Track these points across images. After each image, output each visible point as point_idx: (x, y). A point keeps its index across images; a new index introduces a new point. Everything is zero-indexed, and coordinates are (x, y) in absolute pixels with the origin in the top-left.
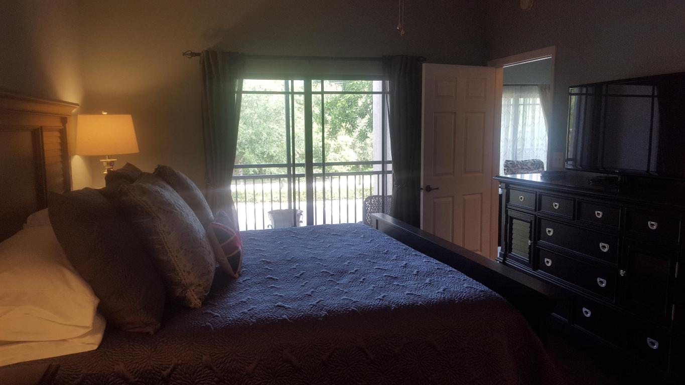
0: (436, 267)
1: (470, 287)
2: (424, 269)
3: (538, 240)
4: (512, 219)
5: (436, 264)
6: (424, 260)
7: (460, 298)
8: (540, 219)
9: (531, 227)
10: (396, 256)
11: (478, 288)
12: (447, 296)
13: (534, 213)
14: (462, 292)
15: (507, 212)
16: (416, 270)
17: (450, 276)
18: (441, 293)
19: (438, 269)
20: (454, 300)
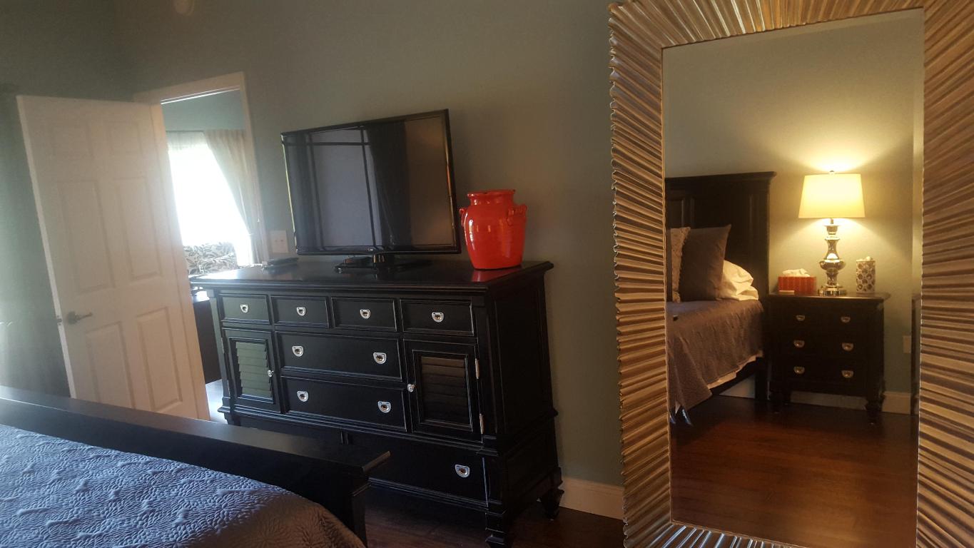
0: (149, 472)
1: (230, 492)
2: (127, 482)
3: (283, 366)
4: (233, 342)
5: (146, 463)
6: (120, 464)
7: (222, 520)
8: (279, 336)
9: (267, 349)
10: (56, 471)
11: (242, 489)
12: (197, 526)
13: (269, 327)
14: (219, 508)
15: (223, 333)
16: (113, 491)
17: (182, 481)
18: (184, 524)
19: (155, 473)
20: (213, 528)
